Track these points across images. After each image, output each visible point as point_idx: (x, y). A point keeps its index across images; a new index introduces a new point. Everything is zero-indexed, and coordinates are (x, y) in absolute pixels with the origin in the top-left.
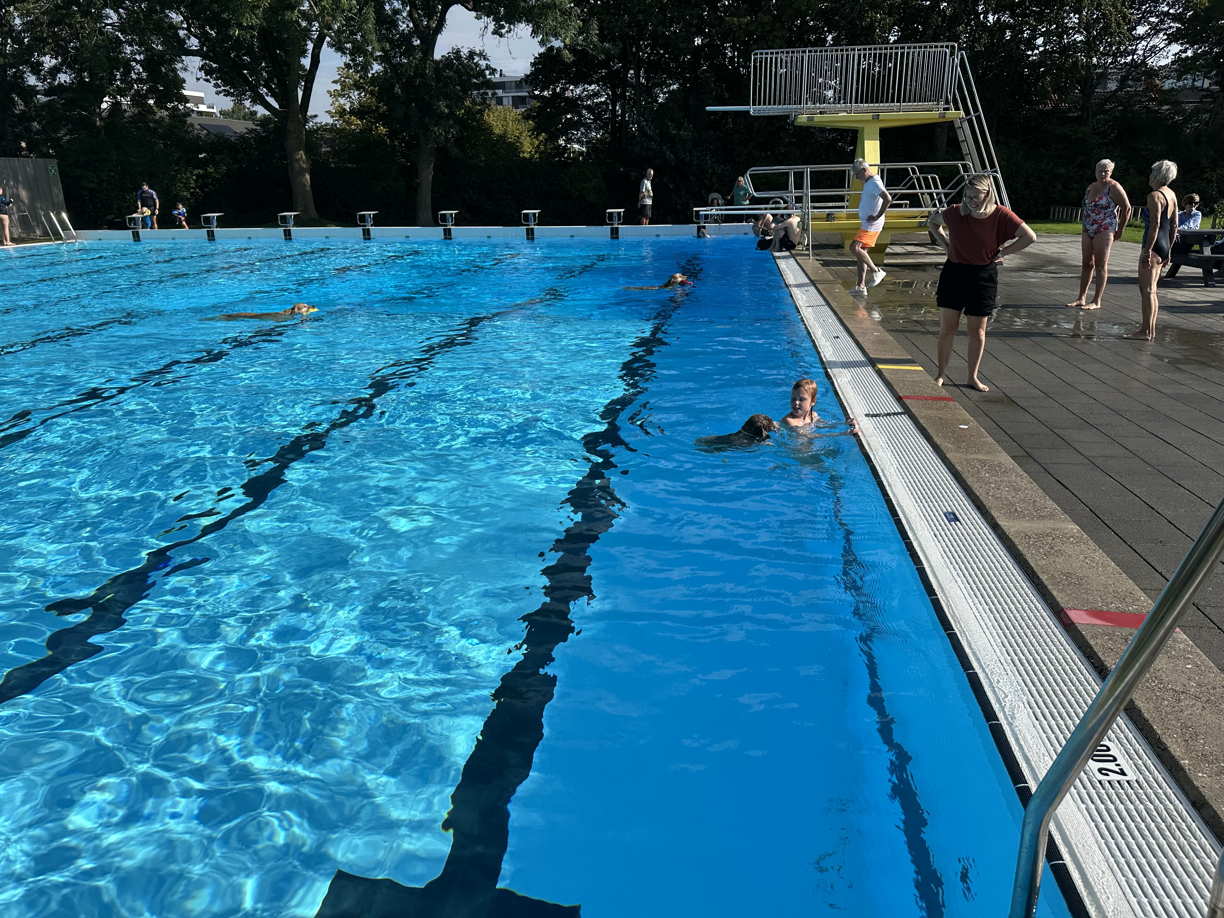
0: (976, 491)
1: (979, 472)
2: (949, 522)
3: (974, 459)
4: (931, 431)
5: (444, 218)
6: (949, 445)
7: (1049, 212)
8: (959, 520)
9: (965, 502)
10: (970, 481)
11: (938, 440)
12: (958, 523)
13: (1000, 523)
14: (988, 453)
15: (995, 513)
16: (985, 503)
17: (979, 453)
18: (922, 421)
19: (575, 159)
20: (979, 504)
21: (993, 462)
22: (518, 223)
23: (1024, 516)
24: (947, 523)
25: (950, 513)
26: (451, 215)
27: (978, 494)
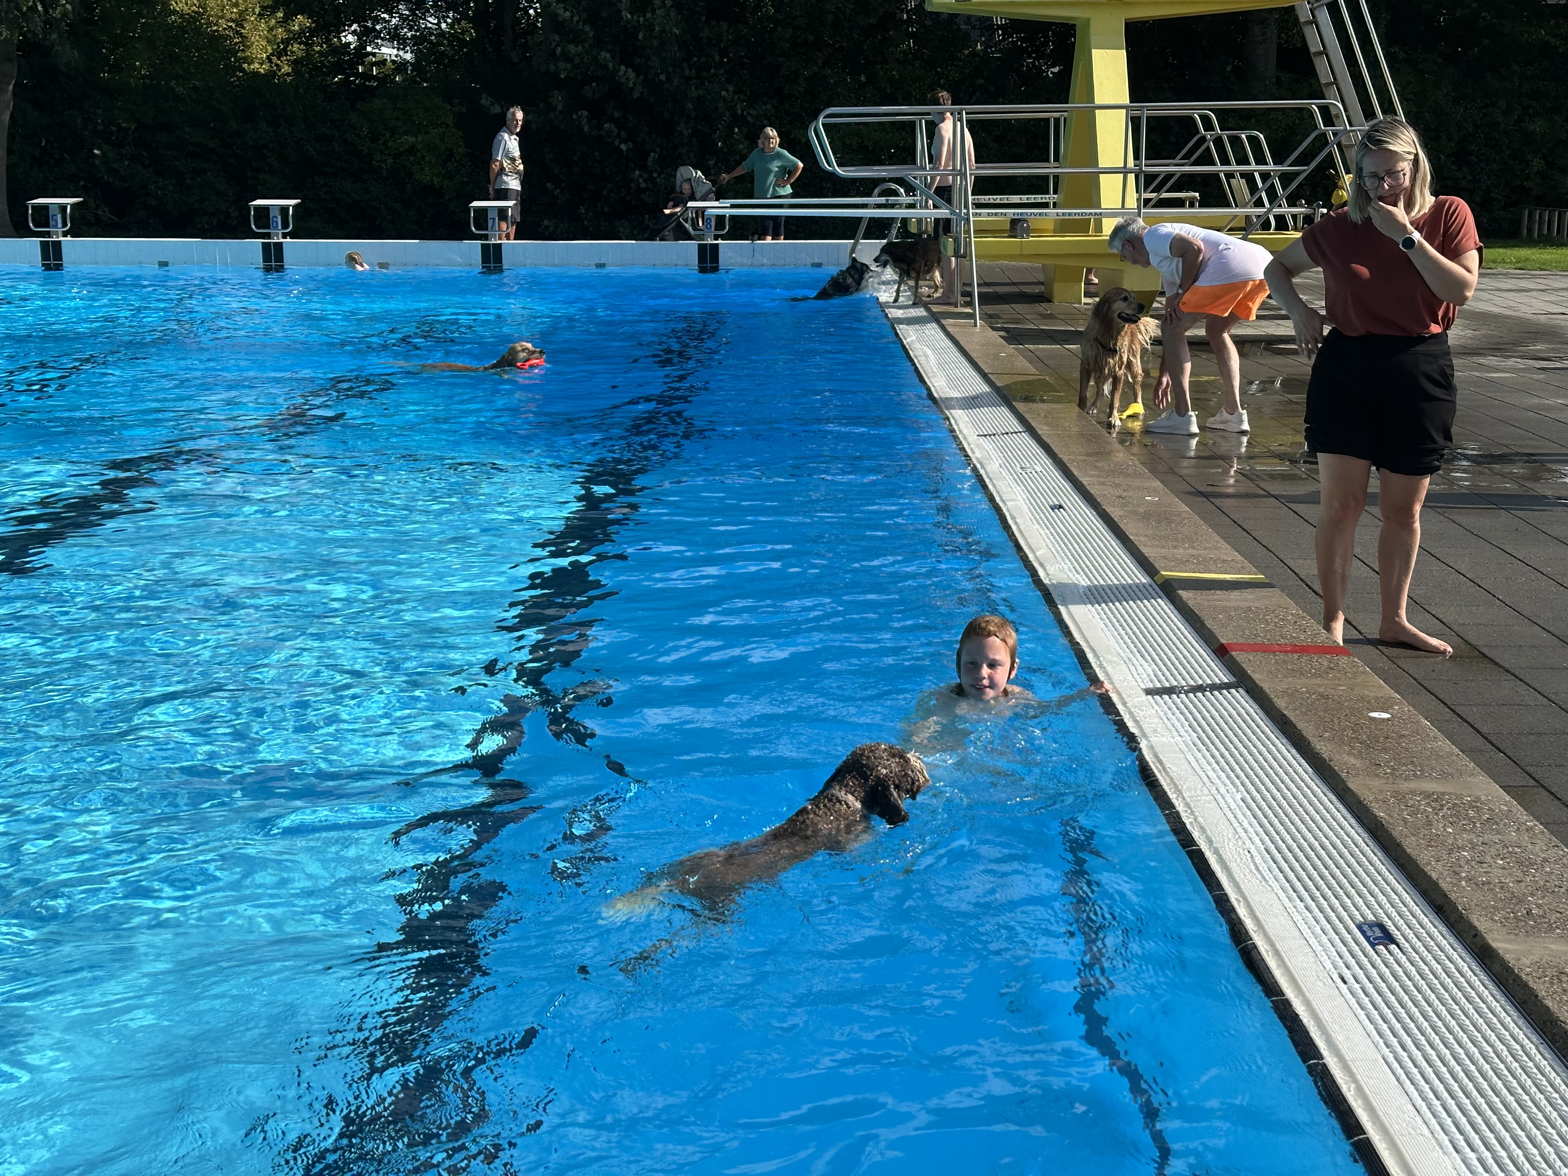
0: (1427, 869)
1: (1429, 823)
2: (1373, 945)
3: (1413, 792)
4: (1306, 728)
5: (43, 215)
6: (1352, 760)
7: (1520, 220)
8: (1393, 941)
9: (1405, 895)
10: (1411, 845)
11: (1323, 748)
12: (1393, 947)
13: (1494, 945)
14: (1445, 776)
15: (1480, 923)
16: (1453, 896)
17: (1422, 776)
18: (1281, 703)
19: (383, 80)
20: (1440, 901)
21: (1459, 797)
22: (240, 231)
23: (1551, 929)
24: (1368, 948)
25: (1371, 925)
26: (63, 208)
27: (1434, 876)
